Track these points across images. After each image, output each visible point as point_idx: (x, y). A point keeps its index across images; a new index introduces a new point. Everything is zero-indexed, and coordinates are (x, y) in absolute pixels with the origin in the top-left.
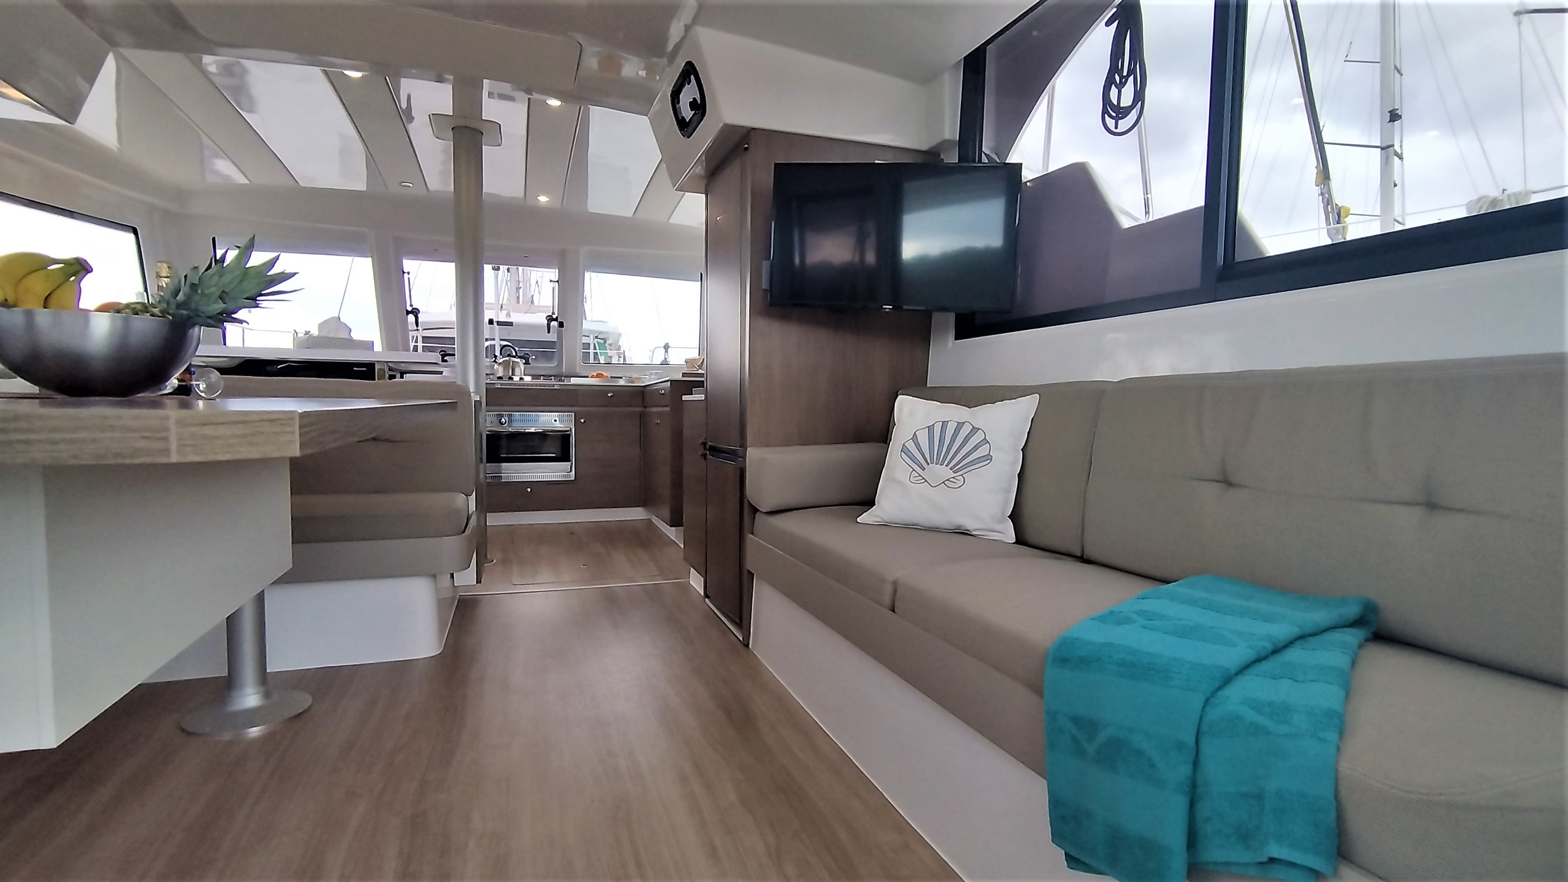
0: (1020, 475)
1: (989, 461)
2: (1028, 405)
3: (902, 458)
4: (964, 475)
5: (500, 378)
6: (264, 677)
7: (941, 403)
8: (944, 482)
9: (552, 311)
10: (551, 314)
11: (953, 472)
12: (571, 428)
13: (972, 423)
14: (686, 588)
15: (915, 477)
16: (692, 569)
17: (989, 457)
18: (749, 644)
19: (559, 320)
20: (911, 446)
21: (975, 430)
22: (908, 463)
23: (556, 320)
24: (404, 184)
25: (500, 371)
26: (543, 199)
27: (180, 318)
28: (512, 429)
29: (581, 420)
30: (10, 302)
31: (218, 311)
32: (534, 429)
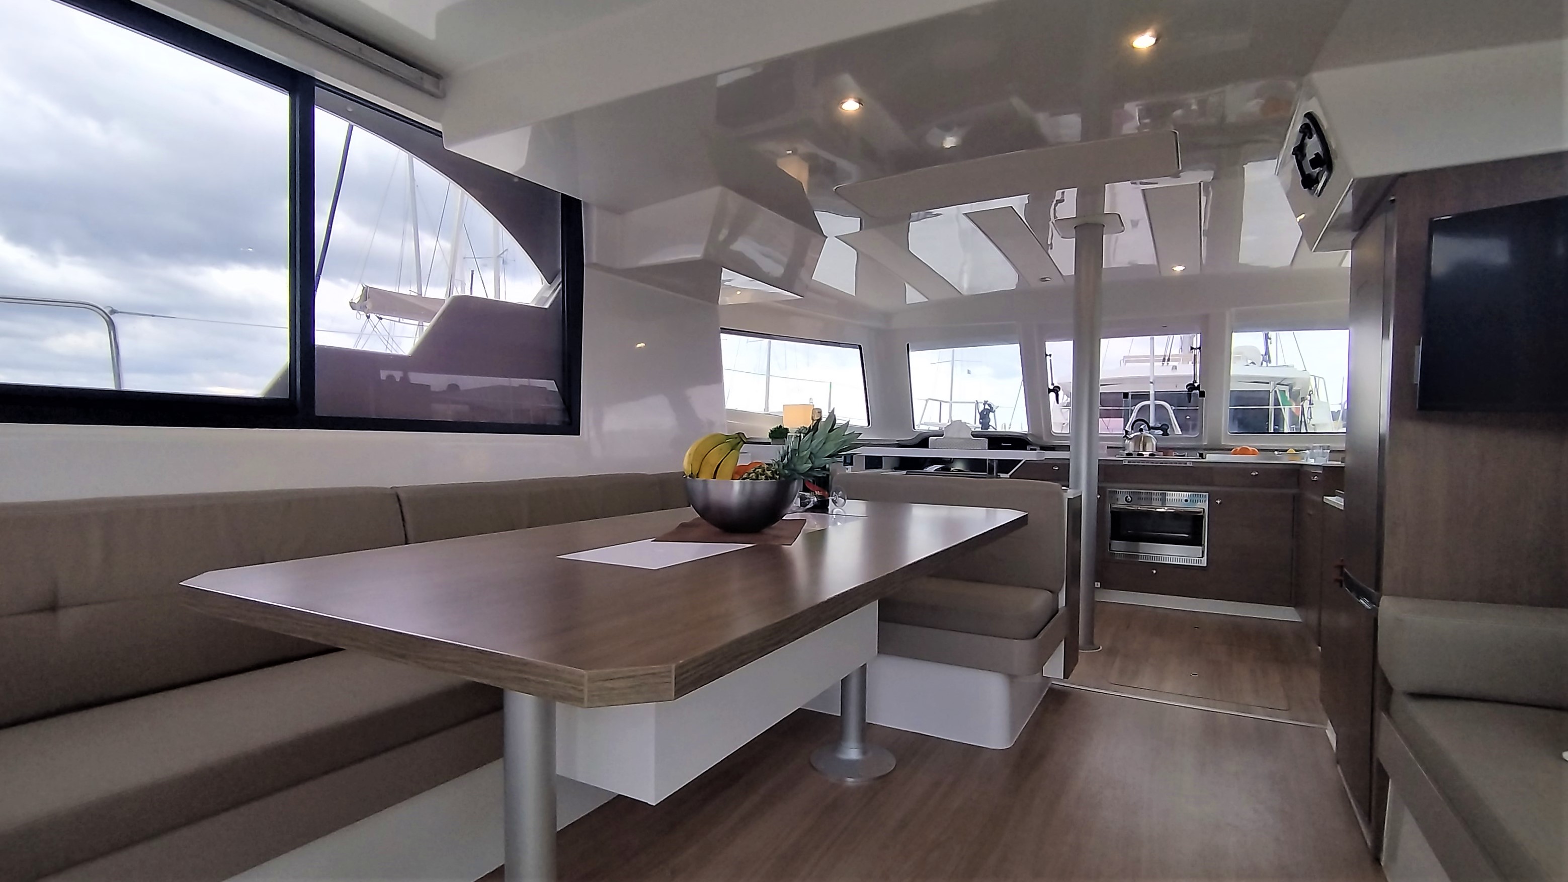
9: (1193, 380)
12: (1204, 509)
18: (1379, 858)
23: (1198, 388)
24: (1043, 280)
25: (1131, 446)
26: (1179, 269)
27: (784, 477)
28: (1140, 508)
29: (1219, 502)
30: (695, 473)
31: (808, 469)
32: (1164, 509)
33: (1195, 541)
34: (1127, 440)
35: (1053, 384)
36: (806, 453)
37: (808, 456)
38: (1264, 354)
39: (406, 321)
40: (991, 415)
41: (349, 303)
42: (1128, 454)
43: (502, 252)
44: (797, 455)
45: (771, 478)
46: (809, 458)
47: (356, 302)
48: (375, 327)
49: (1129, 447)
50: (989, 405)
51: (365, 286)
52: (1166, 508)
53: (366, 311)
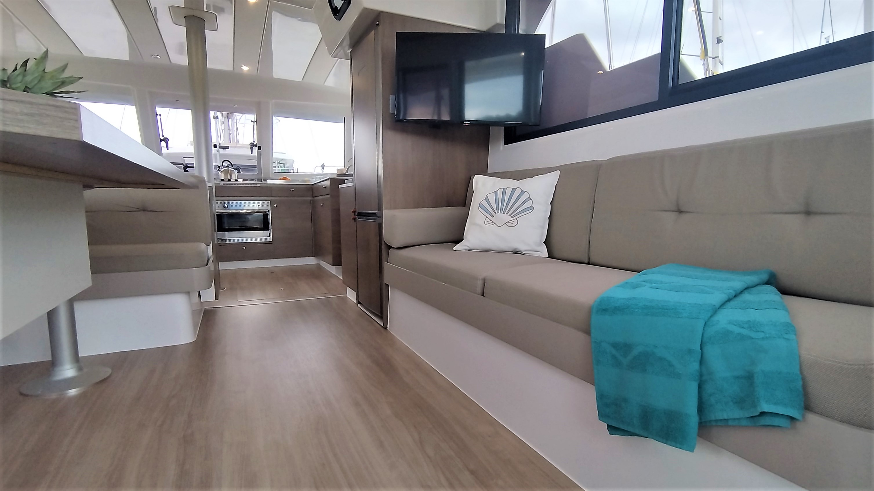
0: (550, 218)
1: (532, 210)
2: (553, 178)
3: (480, 211)
4: (517, 219)
5: (223, 180)
6: (76, 358)
7: (501, 178)
8: (505, 224)
9: (253, 140)
10: (253, 142)
11: (511, 217)
12: (268, 210)
13: (521, 189)
14: (345, 300)
15: (488, 221)
16: (348, 288)
17: (532, 208)
18: (387, 327)
19: (258, 146)
20: (485, 203)
21: (523, 192)
22: (483, 213)
23: (256, 145)
24: (154, 56)
25: (222, 176)
26: (246, 68)
28: (232, 211)
29: (275, 206)
33: (265, 228)
34: (220, 172)
35: (163, 136)
42: (221, 180)
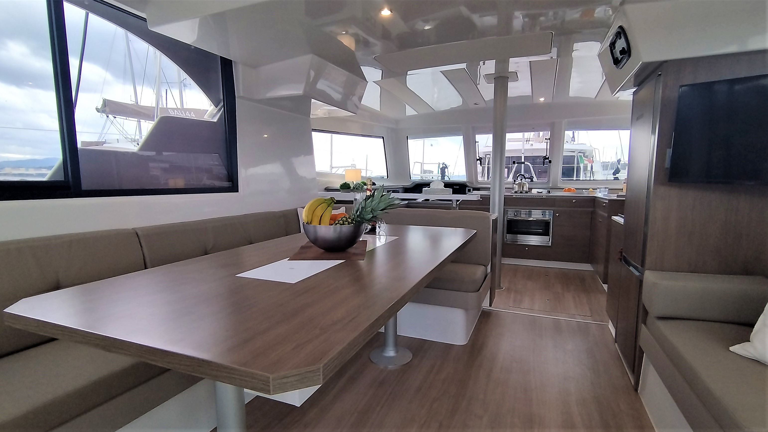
9: (546, 154)
10: (545, 156)
12: (550, 218)
14: (607, 329)
16: (610, 320)
18: (638, 389)
23: (548, 158)
24: (476, 104)
25: (516, 188)
26: (542, 99)
27: (357, 222)
28: (520, 218)
29: (557, 215)
30: (309, 222)
31: (370, 218)
32: (531, 218)
33: (546, 233)
34: (515, 185)
35: (479, 157)
36: (369, 209)
37: (370, 211)
38: (572, 137)
39: (130, 119)
40: (446, 170)
41: (95, 109)
42: (515, 192)
43: (183, 79)
44: (364, 210)
45: (352, 223)
46: (371, 211)
47: (100, 108)
48: (112, 122)
49: (515, 188)
50: (445, 165)
51: (104, 99)
52: (532, 218)
53: (106, 113)
